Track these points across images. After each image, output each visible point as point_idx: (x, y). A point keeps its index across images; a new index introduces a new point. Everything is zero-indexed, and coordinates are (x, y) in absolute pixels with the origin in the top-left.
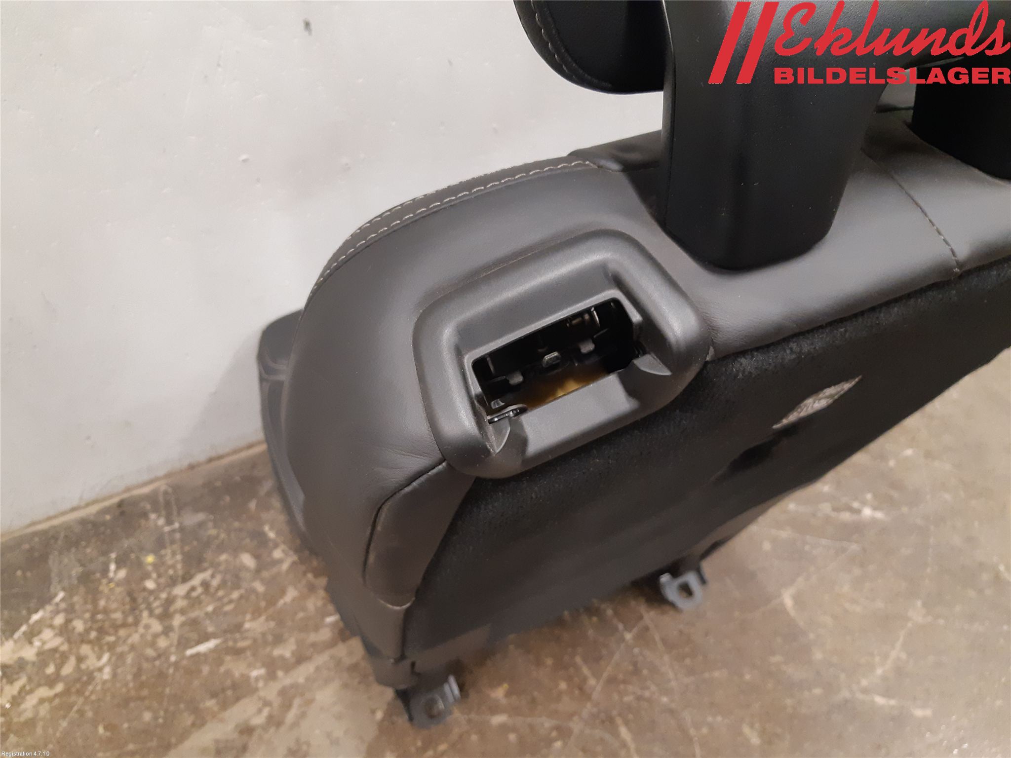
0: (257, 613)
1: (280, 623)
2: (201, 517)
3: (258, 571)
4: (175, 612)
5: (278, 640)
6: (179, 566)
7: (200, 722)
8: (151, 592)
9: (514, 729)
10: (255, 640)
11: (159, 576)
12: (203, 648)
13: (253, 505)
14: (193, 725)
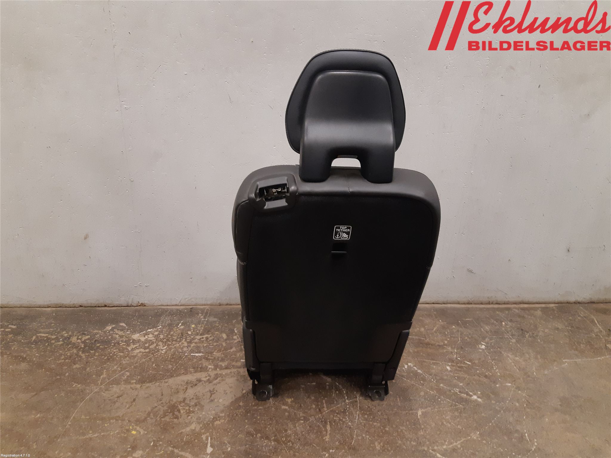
0: (219, 351)
1: (226, 356)
2: (216, 319)
3: (226, 340)
4: (194, 342)
5: (223, 360)
6: (201, 331)
7: (186, 373)
8: (188, 335)
9: (289, 412)
10: (215, 358)
11: (193, 331)
12: (197, 355)
13: (234, 321)
14: (183, 373)
